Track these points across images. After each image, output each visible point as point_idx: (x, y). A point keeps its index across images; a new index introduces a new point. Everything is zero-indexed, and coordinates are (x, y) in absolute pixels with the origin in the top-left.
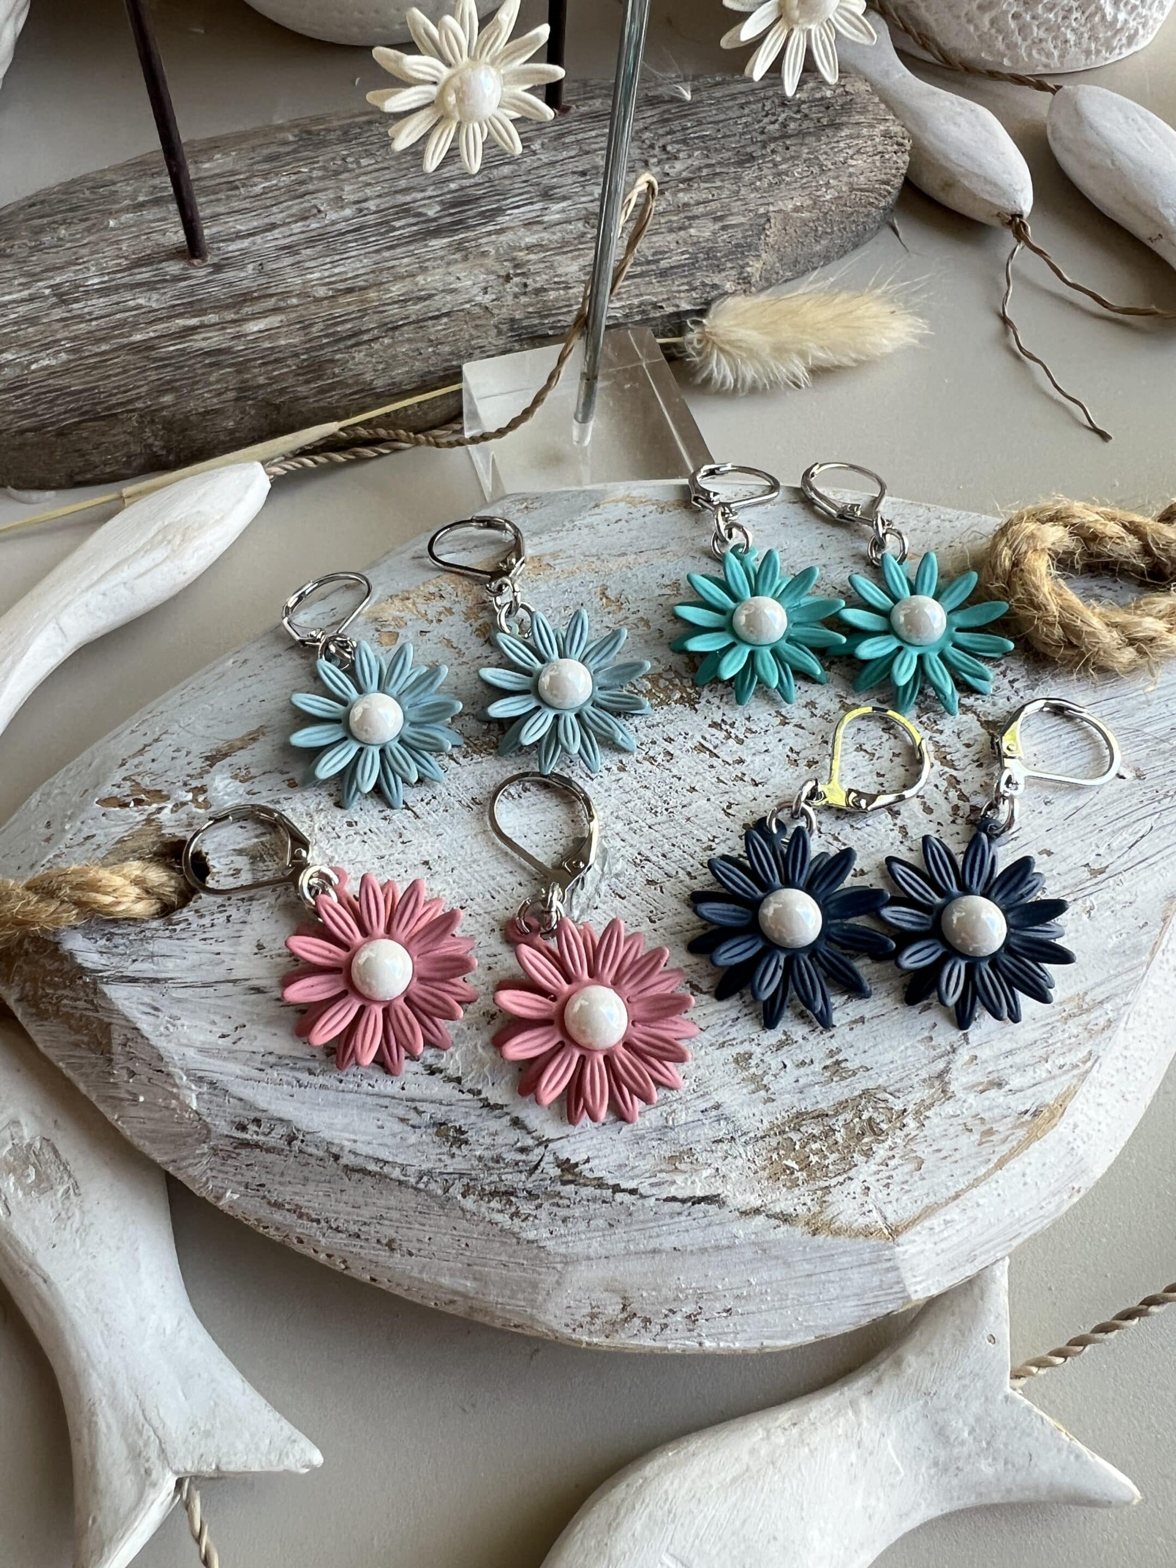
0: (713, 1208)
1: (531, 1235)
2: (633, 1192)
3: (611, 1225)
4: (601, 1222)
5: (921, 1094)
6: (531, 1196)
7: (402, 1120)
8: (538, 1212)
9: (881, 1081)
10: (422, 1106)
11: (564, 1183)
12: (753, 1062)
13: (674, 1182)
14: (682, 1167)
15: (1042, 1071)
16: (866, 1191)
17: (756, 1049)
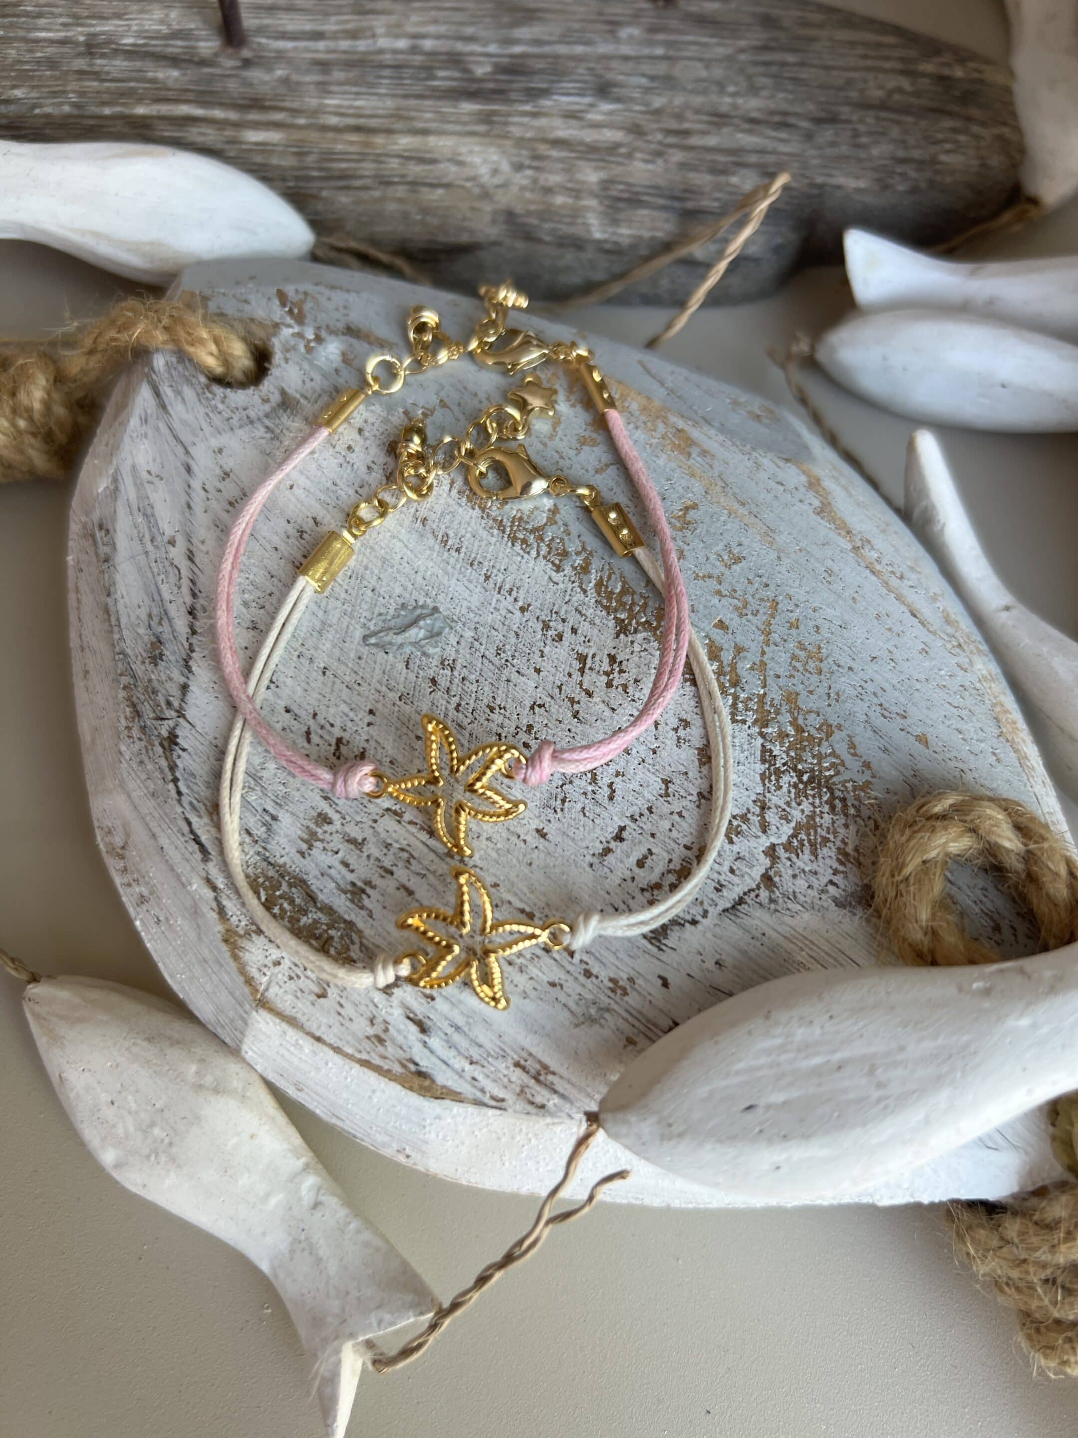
0: (199, 856)
2: (179, 793)
3: (154, 795)
4: (152, 786)
6: (143, 729)
7: (150, 616)
8: (137, 742)
9: (367, 931)
10: (165, 623)
11: (161, 745)
12: (326, 827)
13: (200, 817)
15: (459, 1063)
16: (277, 963)
17: (337, 825)
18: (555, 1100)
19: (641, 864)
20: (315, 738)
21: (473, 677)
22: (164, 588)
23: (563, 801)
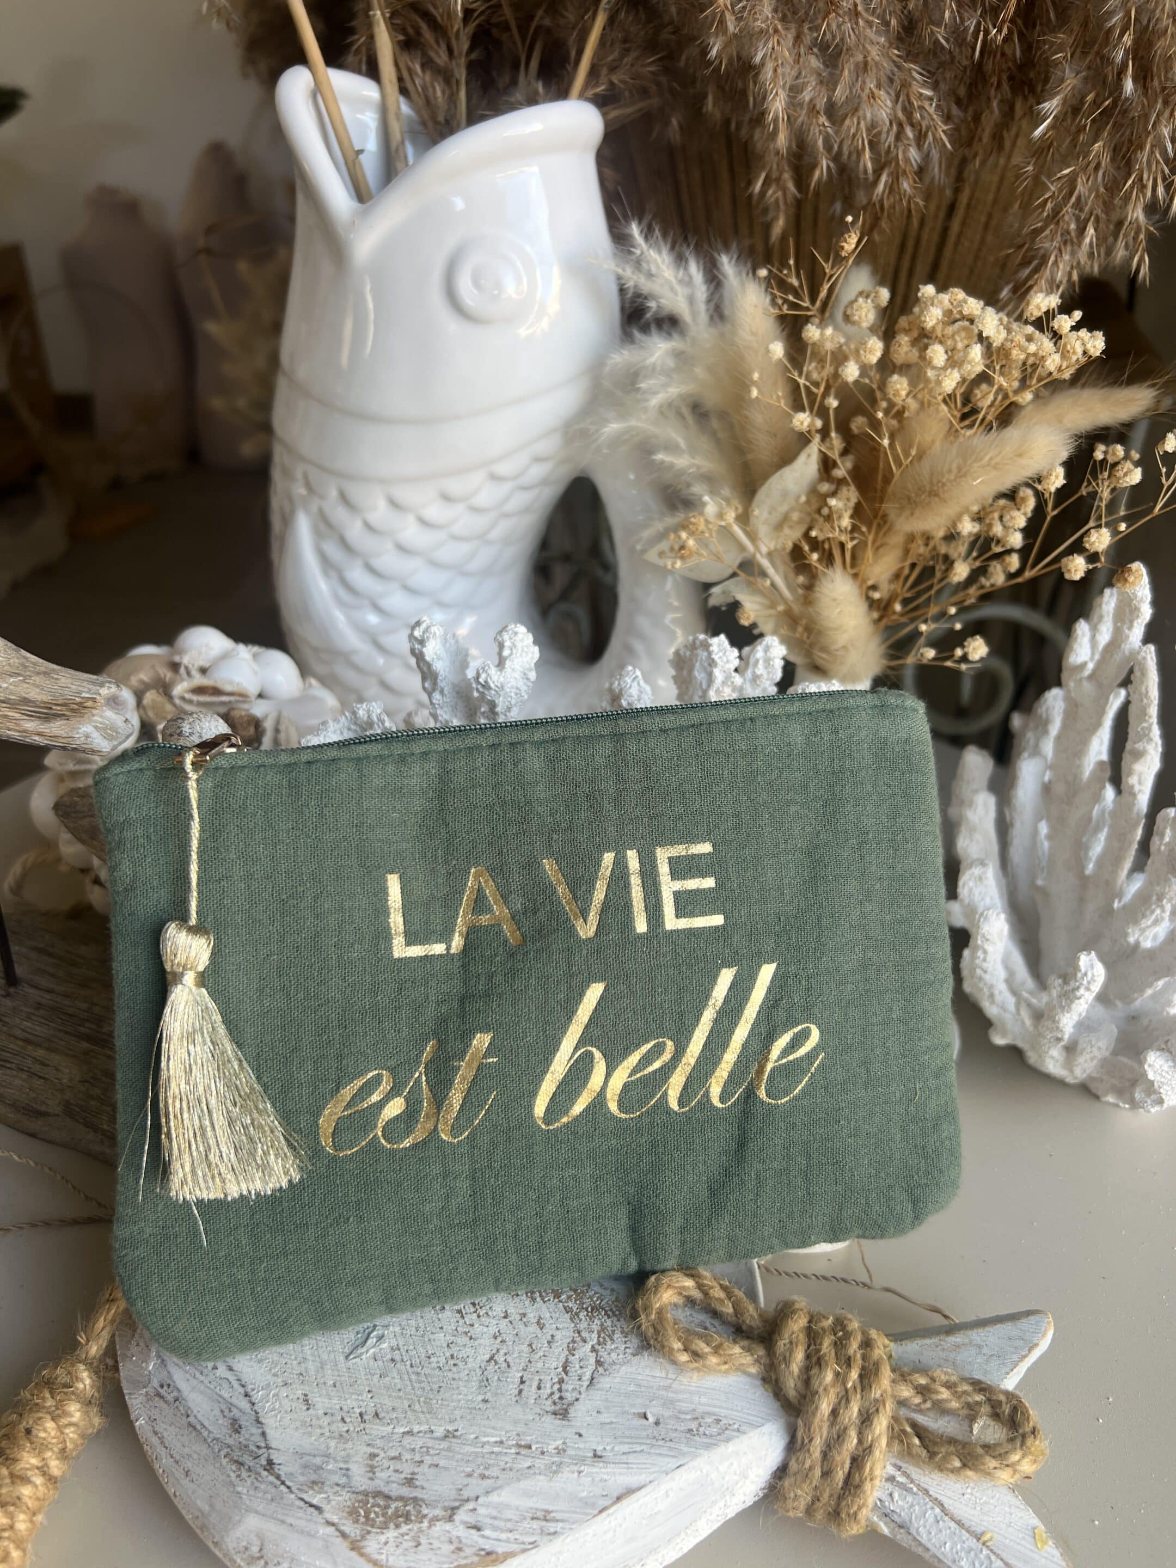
0: (316, 1512)
1: (239, 1489)
2: (288, 1487)
3: (272, 1500)
4: (269, 1497)
5: (438, 1512)
6: (249, 1470)
7: (222, 1411)
8: (247, 1479)
9: (425, 1497)
10: (233, 1409)
11: (265, 1470)
12: (377, 1459)
14: (316, 1488)
15: (504, 1536)
16: (386, 1543)
17: (382, 1455)
18: (560, 1525)
19: (539, 1388)
20: (348, 1420)
21: (411, 1347)
22: (222, 1393)
23: (487, 1380)
